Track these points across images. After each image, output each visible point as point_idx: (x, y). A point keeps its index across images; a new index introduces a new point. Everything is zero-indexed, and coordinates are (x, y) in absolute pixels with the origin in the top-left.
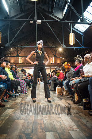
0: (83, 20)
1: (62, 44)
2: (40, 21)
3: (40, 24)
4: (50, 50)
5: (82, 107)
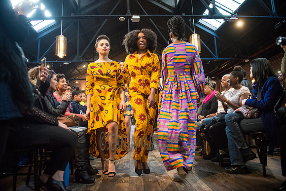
0: (214, 13)
2: (138, 17)
3: (138, 21)
5: (218, 164)
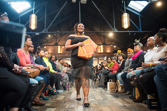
1: (113, 27)
3: (85, 3)
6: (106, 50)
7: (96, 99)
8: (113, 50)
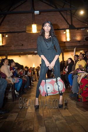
4: (61, 16)
6: (75, 36)
7: (62, 116)
8: (86, 37)
